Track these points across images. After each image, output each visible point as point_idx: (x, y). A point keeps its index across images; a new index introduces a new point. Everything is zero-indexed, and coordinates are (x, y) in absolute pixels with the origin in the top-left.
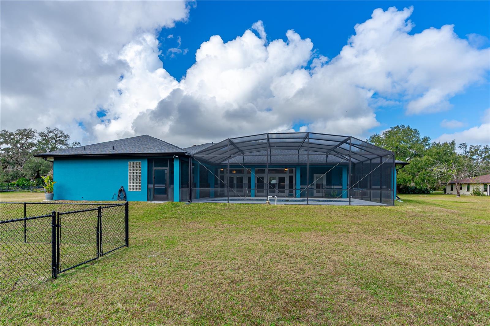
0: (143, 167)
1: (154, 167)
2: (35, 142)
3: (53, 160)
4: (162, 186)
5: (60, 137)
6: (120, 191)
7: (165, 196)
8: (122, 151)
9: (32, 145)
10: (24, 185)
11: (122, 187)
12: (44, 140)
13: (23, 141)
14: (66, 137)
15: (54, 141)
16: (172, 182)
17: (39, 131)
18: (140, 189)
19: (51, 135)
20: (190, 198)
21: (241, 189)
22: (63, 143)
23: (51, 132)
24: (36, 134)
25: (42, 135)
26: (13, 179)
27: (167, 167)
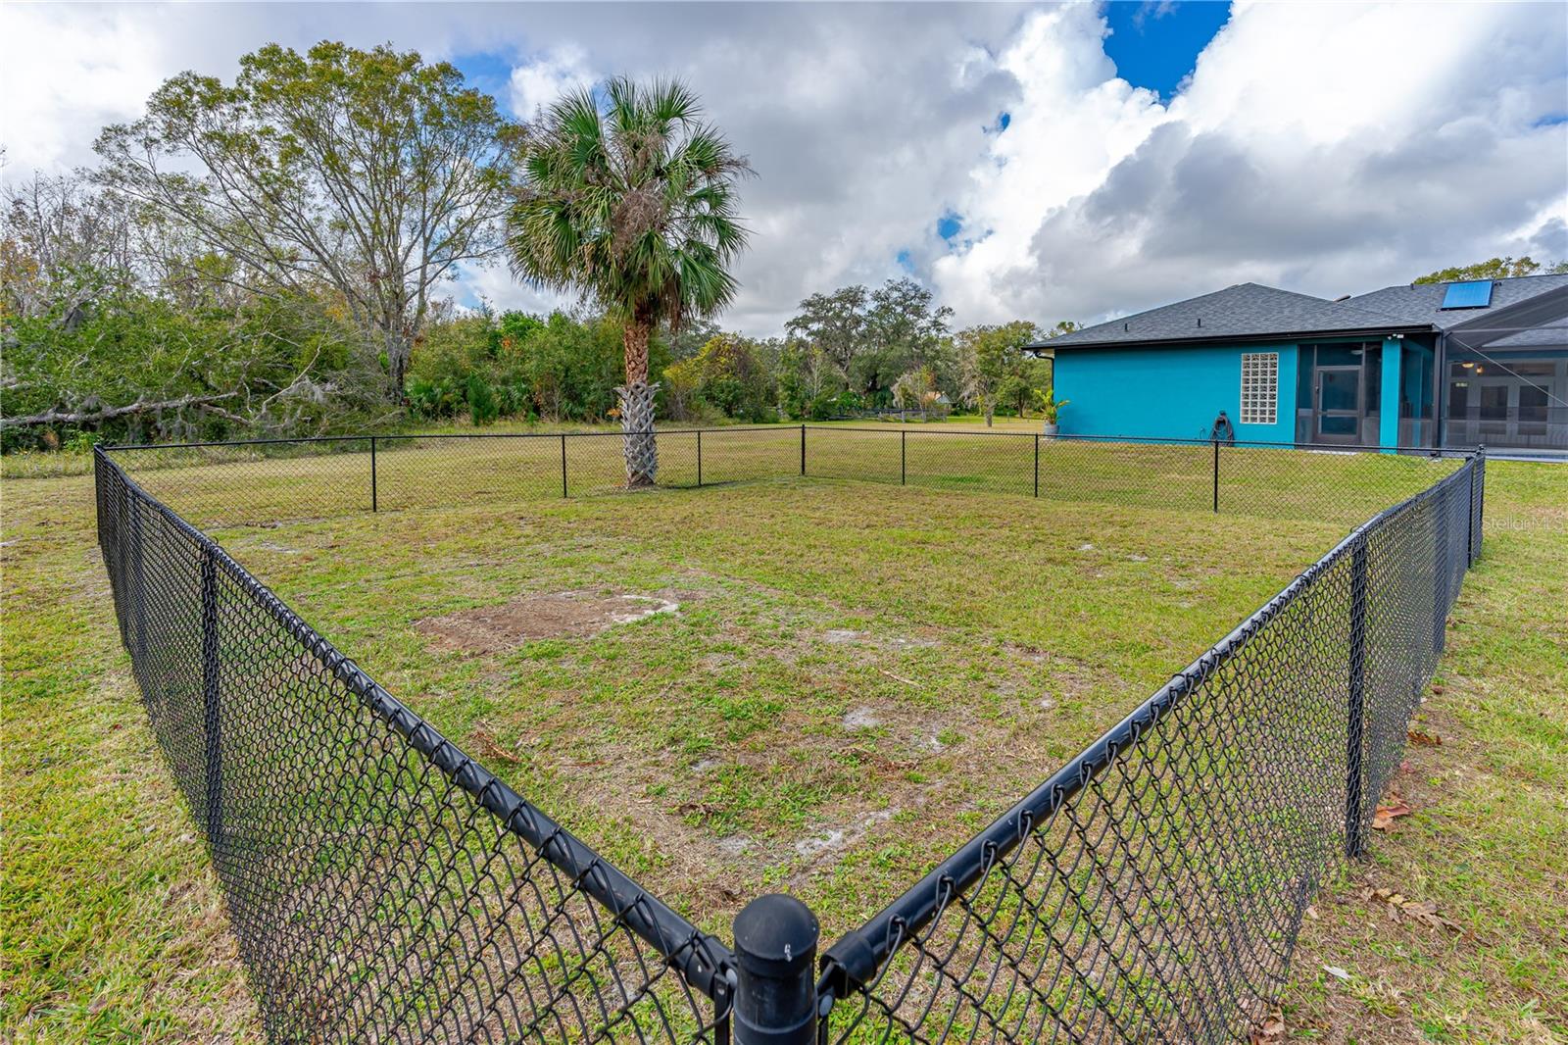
0: (1285, 367)
1: (1319, 364)
2: (865, 313)
3: (1052, 356)
4: (1345, 414)
5: (912, 298)
6: (1220, 423)
7: (1353, 437)
8: (1225, 329)
9: (859, 321)
11: (1223, 414)
12: (881, 307)
13: (845, 314)
15: (900, 309)
16: (1374, 404)
17: (872, 289)
18: (1272, 420)
19: (895, 294)
20: (1438, 443)
21: (1500, 422)
22: (917, 312)
23: (895, 288)
24: (867, 297)
25: (877, 297)
27: (1360, 364)
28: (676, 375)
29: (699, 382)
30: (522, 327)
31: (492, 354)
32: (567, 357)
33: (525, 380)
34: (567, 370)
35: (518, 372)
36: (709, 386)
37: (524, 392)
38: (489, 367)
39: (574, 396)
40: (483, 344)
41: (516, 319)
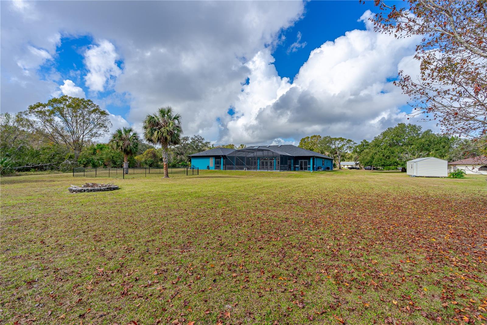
2: (189, 142)
5: (200, 139)
6: (208, 167)
7: (219, 168)
9: (188, 144)
10: (184, 165)
11: (208, 165)
12: (193, 141)
13: (184, 143)
14: (203, 139)
15: (197, 142)
17: (191, 137)
20: (226, 169)
22: (201, 142)
23: (196, 137)
24: (190, 139)
25: (192, 139)
26: (180, 162)
28: (138, 159)
29: (143, 160)
30: (101, 148)
31: (94, 154)
32: (112, 154)
33: (103, 159)
34: (113, 157)
35: (101, 158)
36: (146, 161)
37: (102, 162)
38: (93, 157)
39: (114, 163)
40: (92, 151)
41: (100, 146)
